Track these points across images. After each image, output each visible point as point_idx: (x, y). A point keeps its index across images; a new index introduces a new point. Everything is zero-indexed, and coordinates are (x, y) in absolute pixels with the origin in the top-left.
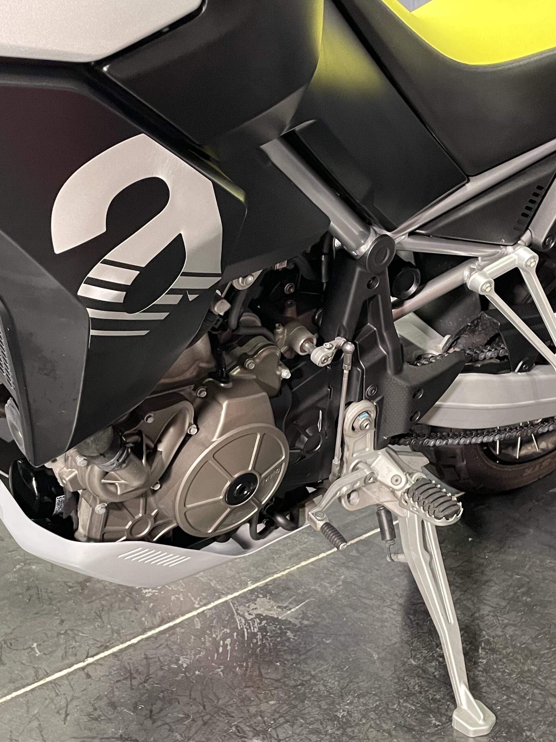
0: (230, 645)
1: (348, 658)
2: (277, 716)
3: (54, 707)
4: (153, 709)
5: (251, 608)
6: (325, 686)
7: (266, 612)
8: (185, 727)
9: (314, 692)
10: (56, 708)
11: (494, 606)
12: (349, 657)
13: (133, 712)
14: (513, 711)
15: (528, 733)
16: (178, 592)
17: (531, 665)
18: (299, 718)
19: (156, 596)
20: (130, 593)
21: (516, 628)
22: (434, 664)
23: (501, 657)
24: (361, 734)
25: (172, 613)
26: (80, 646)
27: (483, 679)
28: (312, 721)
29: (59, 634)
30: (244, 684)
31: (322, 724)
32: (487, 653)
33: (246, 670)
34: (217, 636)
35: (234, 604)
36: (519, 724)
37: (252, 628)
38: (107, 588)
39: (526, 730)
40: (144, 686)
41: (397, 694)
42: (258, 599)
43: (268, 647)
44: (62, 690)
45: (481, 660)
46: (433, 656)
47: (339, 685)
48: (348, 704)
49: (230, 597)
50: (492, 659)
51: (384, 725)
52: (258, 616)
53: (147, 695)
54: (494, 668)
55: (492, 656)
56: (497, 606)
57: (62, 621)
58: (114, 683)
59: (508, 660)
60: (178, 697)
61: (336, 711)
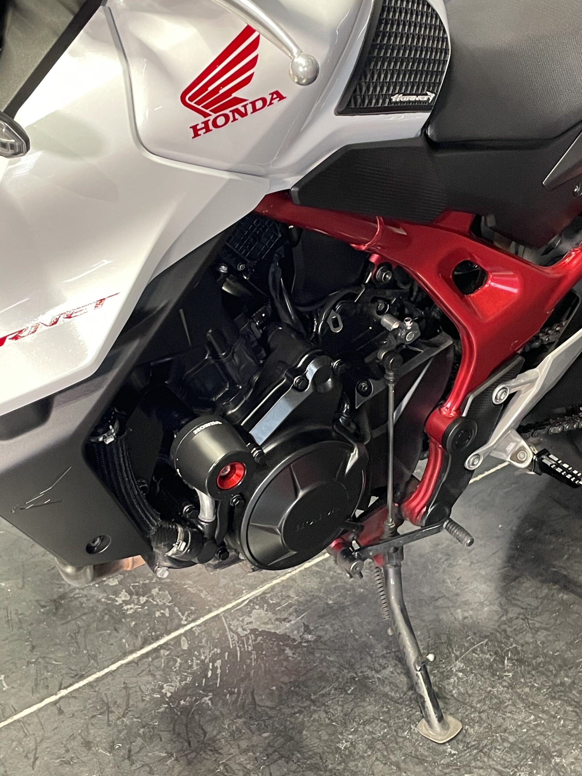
0: (221, 669)
1: (354, 678)
2: (270, 750)
3: (21, 750)
4: (132, 748)
5: (245, 623)
6: (327, 713)
7: (263, 626)
8: (167, 767)
9: (314, 720)
10: (23, 752)
11: (524, 607)
12: (355, 675)
13: (110, 753)
14: (542, 734)
15: (558, 760)
16: (163, 607)
17: (564, 677)
18: (295, 752)
19: (139, 613)
20: (110, 611)
21: (549, 633)
22: (452, 680)
23: (530, 668)
24: (365, 769)
25: (155, 632)
26: (52, 677)
27: (508, 696)
28: (310, 755)
29: (29, 663)
30: (234, 714)
31: (321, 758)
32: (514, 664)
33: (238, 697)
34: (206, 657)
35: (226, 618)
36: (547, 749)
37: (246, 646)
38: (84, 605)
39: (555, 756)
40: (123, 721)
41: (408, 719)
42: (254, 611)
43: (263, 669)
44: (31, 729)
45: (506, 674)
46: (451, 671)
47: (342, 711)
48: (351, 734)
49: (222, 609)
50: (519, 672)
51: (392, 757)
52: (253, 631)
53: (125, 731)
54: (521, 682)
55: (519, 669)
56: (528, 607)
57: (33, 647)
58: (89, 719)
59: (539, 672)
60: (161, 733)
61: (338, 742)
